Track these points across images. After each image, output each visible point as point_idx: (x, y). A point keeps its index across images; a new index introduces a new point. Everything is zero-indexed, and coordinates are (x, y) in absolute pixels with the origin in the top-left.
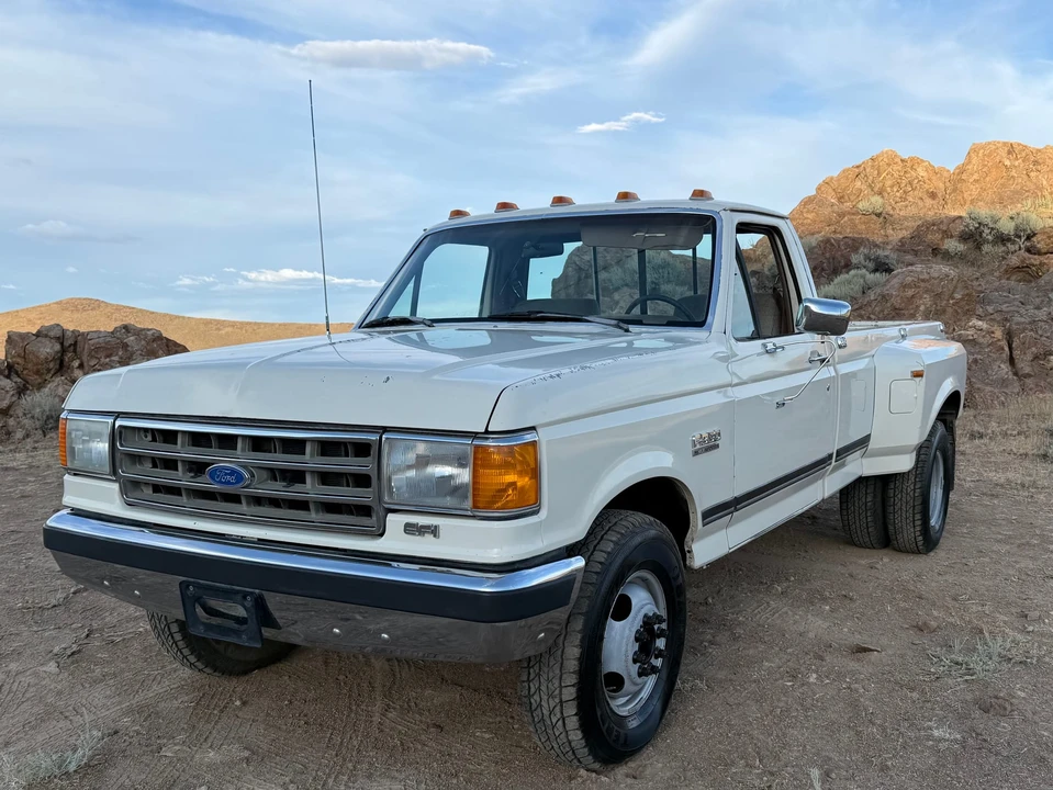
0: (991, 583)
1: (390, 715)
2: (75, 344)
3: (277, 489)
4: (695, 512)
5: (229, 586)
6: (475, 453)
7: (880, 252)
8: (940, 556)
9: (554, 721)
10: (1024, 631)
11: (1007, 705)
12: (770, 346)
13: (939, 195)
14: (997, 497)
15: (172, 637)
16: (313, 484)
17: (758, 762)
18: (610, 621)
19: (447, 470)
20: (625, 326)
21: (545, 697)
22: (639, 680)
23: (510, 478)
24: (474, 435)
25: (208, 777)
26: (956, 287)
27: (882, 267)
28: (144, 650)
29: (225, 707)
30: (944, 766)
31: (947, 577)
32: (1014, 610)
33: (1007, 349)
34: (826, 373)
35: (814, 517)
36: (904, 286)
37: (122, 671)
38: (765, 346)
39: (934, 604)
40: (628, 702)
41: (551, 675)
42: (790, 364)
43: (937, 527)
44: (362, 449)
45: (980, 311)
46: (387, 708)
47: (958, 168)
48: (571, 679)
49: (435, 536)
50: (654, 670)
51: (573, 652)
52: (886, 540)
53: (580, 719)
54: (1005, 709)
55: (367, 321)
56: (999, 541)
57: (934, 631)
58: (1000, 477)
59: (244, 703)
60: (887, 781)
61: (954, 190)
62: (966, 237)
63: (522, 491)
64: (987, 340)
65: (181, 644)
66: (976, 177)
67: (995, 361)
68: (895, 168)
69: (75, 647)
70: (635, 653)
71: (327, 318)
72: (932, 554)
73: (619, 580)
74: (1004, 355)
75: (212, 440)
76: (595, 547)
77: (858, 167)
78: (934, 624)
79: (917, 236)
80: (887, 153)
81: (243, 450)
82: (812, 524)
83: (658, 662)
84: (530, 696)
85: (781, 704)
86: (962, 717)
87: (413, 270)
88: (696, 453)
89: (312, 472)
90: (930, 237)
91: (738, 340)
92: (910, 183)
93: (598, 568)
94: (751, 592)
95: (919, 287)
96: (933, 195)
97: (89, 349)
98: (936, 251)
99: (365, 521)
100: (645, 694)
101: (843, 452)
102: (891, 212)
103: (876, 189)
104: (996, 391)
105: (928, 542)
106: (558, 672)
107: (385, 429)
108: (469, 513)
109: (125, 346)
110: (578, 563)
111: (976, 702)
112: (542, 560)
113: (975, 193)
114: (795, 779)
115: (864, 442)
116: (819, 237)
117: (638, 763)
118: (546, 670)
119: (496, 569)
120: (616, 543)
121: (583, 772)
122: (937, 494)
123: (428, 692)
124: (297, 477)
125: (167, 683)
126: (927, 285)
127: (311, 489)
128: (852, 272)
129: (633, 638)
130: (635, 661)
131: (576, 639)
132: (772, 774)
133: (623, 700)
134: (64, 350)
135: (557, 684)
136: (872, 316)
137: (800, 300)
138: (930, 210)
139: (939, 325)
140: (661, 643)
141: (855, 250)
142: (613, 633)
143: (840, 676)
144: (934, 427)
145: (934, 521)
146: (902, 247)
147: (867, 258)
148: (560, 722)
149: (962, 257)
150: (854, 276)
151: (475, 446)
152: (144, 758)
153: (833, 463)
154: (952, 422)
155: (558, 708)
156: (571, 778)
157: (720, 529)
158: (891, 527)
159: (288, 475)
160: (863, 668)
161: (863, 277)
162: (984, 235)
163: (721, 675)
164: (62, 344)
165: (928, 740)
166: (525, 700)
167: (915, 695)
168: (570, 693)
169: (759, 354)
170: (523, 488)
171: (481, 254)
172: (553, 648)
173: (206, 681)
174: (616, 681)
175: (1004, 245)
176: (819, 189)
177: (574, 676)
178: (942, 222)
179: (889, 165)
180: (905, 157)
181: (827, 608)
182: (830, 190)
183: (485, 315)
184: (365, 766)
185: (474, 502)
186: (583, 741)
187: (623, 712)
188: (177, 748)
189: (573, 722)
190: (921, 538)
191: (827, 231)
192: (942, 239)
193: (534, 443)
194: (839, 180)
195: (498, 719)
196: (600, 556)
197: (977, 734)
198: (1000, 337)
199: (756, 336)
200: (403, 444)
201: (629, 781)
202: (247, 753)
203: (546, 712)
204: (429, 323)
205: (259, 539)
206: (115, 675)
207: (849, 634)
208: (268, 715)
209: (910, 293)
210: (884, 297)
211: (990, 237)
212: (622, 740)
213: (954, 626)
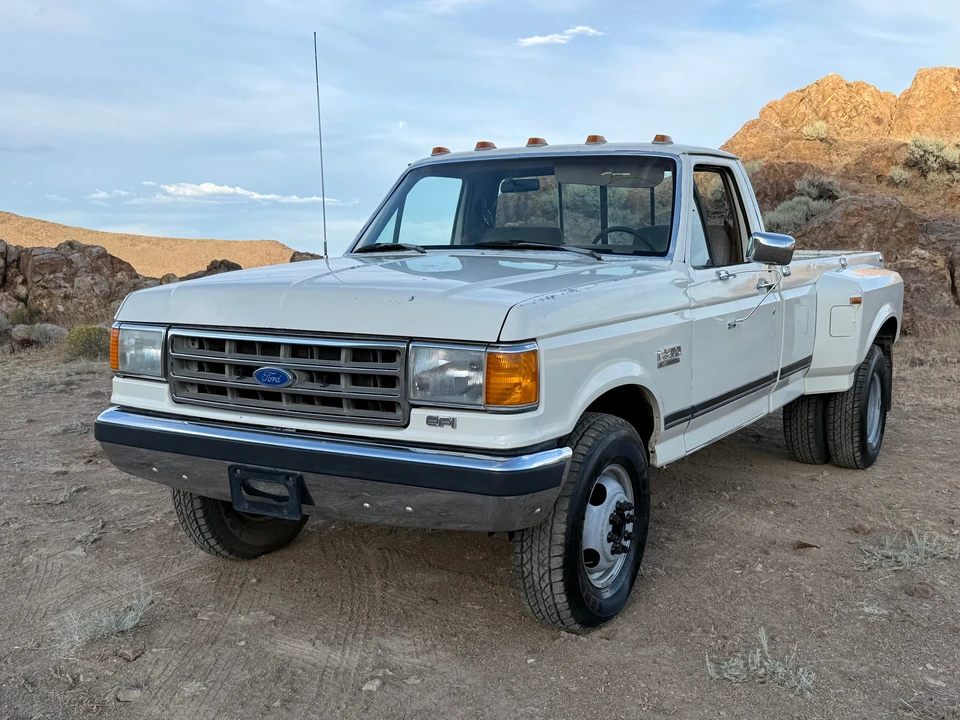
0: (923, 494)
1: (389, 591)
2: (18, 260)
3: (316, 388)
4: (658, 417)
5: (272, 469)
6: (488, 359)
7: (825, 179)
8: (876, 472)
9: (543, 585)
10: (951, 535)
11: (929, 589)
12: (723, 274)
13: (885, 121)
14: (934, 420)
15: (197, 523)
16: (346, 385)
17: (713, 629)
18: (589, 506)
19: (464, 373)
20: (598, 255)
21: (536, 566)
22: (612, 557)
23: (516, 380)
24: (488, 344)
25: (244, 635)
26: (898, 216)
27: (826, 194)
28: (158, 537)
29: (243, 583)
30: (872, 634)
31: (883, 489)
32: (942, 517)
33: (949, 278)
34: (772, 298)
35: (759, 436)
36: (847, 215)
37: (143, 556)
38: (718, 273)
39: (869, 511)
40: (601, 578)
41: (541, 547)
42: (734, 290)
43: (874, 445)
44: (389, 356)
45: (922, 240)
46: (385, 587)
47: (904, 93)
48: (559, 550)
49: (453, 427)
50: (624, 549)
51: (560, 527)
52: (827, 457)
53: (565, 585)
54: (927, 592)
55: (358, 247)
56: (933, 460)
57: (869, 533)
58: (939, 403)
59: (259, 581)
60: (823, 645)
61: (901, 116)
62: (911, 164)
63: (525, 390)
64: (928, 269)
65: (204, 529)
66: (922, 102)
67: (936, 289)
68: (841, 93)
69: (96, 536)
70: (609, 533)
71: (325, 243)
72: (869, 469)
73: (597, 471)
74: (946, 284)
75: (257, 347)
76: (578, 442)
77: (802, 91)
78: (868, 526)
79: (862, 163)
80: (832, 77)
81: (285, 356)
82: (757, 442)
83: (627, 544)
84: (522, 565)
85: (731, 587)
86: (889, 599)
87: (396, 203)
88: (661, 365)
89: (346, 374)
90: (874, 163)
91: (695, 268)
92: (856, 108)
93: (580, 459)
94: (701, 498)
95: (862, 215)
96: (879, 121)
97: (33, 264)
98: (880, 178)
99: (390, 415)
100: (615, 571)
101: (787, 371)
102: (836, 137)
103: (820, 114)
104: (938, 319)
105: (866, 458)
106: (547, 544)
107: (411, 339)
108: (482, 408)
109: (70, 263)
110: (567, 452)
111: (902, 588)
112: (538, 448)
113: (921, 119)
114: (746, 642)
115: (806, 362)
116: (763, 162)
117: (610, 628)
118: (537, 543)
119: (503, 453)
120: (595, 439)
121: (563, 633)
122: (874, 413)
123: (419, 575)
124: (333, 378)
125: (186, 565)
126: (870, 213)
127: (344, 388)
128: (796, 199)
129: (607, 521)
130: (609, 540)
131: (563, 517)
132: (726, 638)
133: (597, 575)
134: (7, 266)
135: (546, 555)
136: (816, 244)
137: (749, 235)
138: (875, 136)
139: (878, 255)
140: (629, 527)
141: (799, 175)
142: (591, 515)
143: (784, 567)
144: (871, 350)
145: (872, 439)
146: (846, 174)
147: (811, 184)
148: (548, 587)
149: (907, 184)
150: (798, 203)
151: (486, 353)
152: (184, 621)
153: (778, 381)
154: (889, 347)
155: (547, 575)
156: (554, 639)
157: (678, 434)
158: (831, 443)
159: (325, 377)
160: (804, 560)
161: (806, 203)
162: (929, 163)
163: (677, 565)
164: (5, 259)
165: (860, 614)
166: (519, 569)
167: (850, 582)
168: (557, 562)
169: (713, 281)
170: (526, 387)
171: (454, 186)
172: (544, 525)
173: (221, 564)
174: (593, 557)
175: (949, 173)
176: (763, 112)
177: (561, 548)
178: (887, 149)
179: (834, 89)
180: (851, 82)
181: (772, 512)
182: (774, 115)
183: (457, 242)
184: (377, 628)
185: (487, 398)
186: (567, 604)
187: (598, 584)
188: (211, 613)
189: (559, 587)
190: (859, 454)
191: (770, 156)
192: (887, 166)
193: (535, 352)
194: (783, 104)
195: (485, 595)
196: (582, 450)
197: (902, 611)
198: (942, 266)
199: (711, 264)
200: (427, 350)
201: (604, 641)
202: (273, 618)
203: (536, 579)
204: (422, 249)
205: (297, 430)
206: (137, 559)
207: (790, 533)
208: (282, 589)
209: (853, 221)
210: (827, 224)
211: (935, 165)
212: (597, 607)
213: (887, 529)
